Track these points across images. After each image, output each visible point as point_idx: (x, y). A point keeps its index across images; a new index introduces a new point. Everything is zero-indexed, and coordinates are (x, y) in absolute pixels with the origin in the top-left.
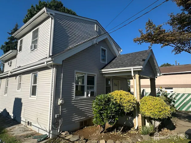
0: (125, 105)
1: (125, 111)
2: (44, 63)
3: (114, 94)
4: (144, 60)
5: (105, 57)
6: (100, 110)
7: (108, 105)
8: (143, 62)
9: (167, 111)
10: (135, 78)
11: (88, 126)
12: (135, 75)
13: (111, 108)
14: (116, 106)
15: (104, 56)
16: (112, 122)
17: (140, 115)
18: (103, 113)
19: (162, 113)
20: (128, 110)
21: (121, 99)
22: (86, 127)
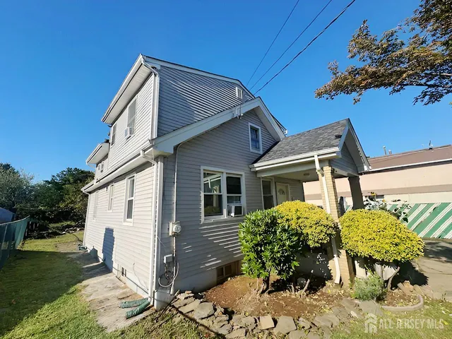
0: (309, 231)
1: (310, 243)
2: (139, 155)
3: (282, 209)
4: (339, 137)
5: (258, 141)
6: (256, 245)
7: (272, 232)
8: (337, 140)
9: (414, 242)
10: (323, 175)
11: (233, 276)
12: (322, 169)
13: (280, 239)
14: (292, 235)
15: (256, 140)
16: (284, 271)
17: (343, 252)
18: (263, 252)
19: (402, 247)
20: (318, 242)
21: (298, 218)
22: (229, 279)
